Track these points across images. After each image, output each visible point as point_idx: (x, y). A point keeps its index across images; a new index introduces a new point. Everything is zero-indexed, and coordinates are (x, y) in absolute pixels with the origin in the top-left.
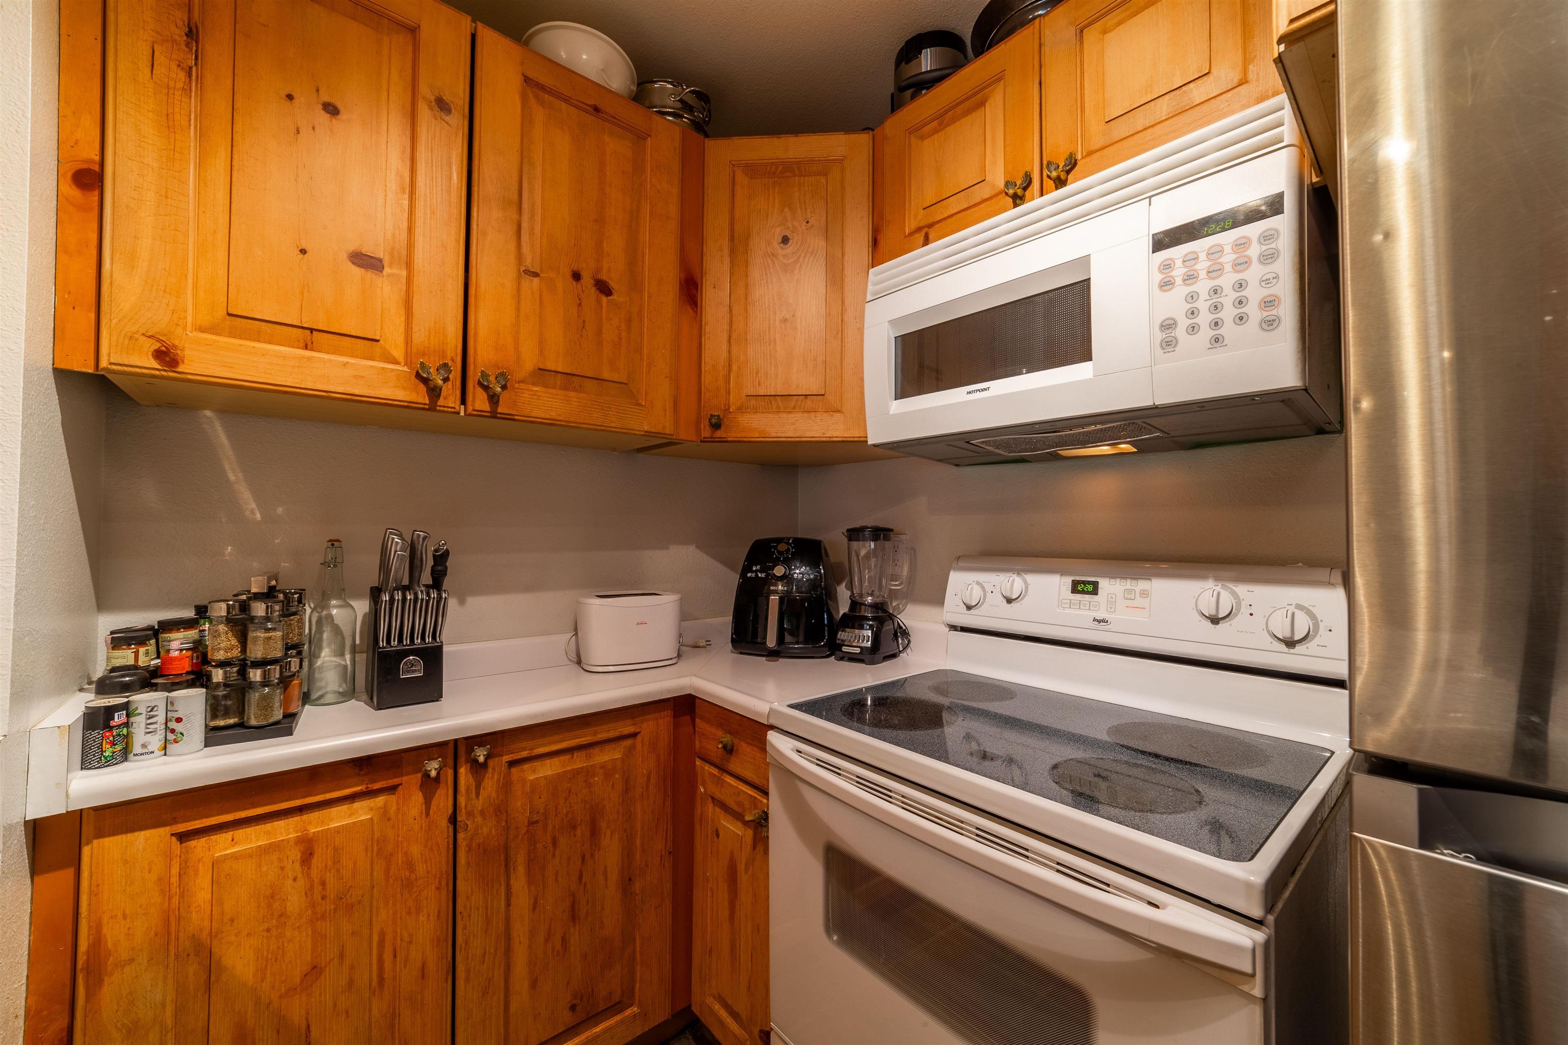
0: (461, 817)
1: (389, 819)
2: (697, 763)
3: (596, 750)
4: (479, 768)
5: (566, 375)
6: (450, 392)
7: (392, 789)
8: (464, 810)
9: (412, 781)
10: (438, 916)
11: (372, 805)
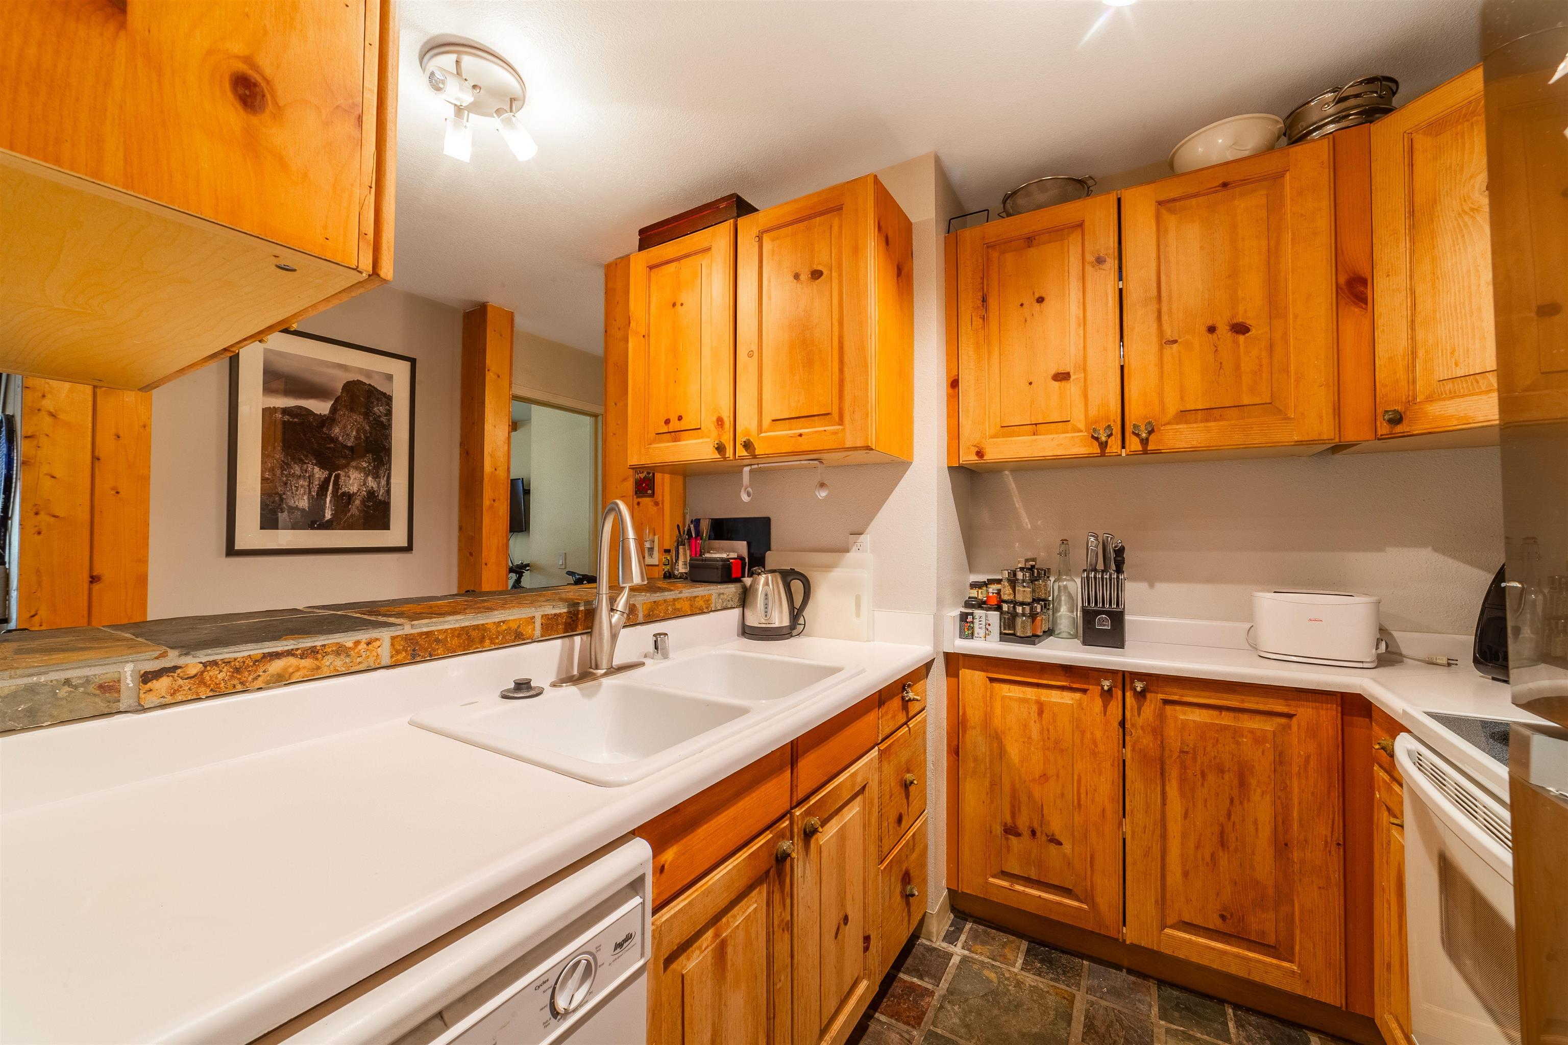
0: (1128, 726)
1: (1083, 709)
2: (1375, 768)
3: (1245, 716)
4: (1141, 696)
5: (1206, 411)
6: (1114, 442)
7: (1084, 691)
8: (1129, 721)
9: (1094, 690)
10: (1112, 784)
11: (1073, 696)
